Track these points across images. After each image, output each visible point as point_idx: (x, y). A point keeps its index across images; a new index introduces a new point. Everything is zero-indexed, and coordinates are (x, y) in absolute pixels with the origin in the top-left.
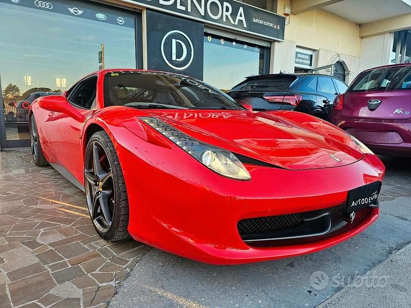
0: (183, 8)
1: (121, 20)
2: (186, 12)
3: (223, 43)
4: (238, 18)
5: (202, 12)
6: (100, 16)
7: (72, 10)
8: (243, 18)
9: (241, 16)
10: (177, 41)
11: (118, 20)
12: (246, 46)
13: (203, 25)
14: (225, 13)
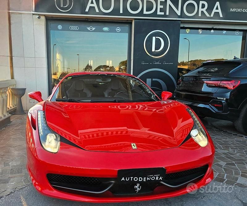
0: (163, 13)
1: (118, 29)
2: (165, 16)
3: (201, 32)
4: (215, 10)
5: (179, 13)
6: (106, 29)
7: (89, 29)
8: (219, 11)
9: (217, 9)
10: (157, 37)
11: (116, 29)
12: (225, 32)
13: (180, 22)
14: (201, 10)
